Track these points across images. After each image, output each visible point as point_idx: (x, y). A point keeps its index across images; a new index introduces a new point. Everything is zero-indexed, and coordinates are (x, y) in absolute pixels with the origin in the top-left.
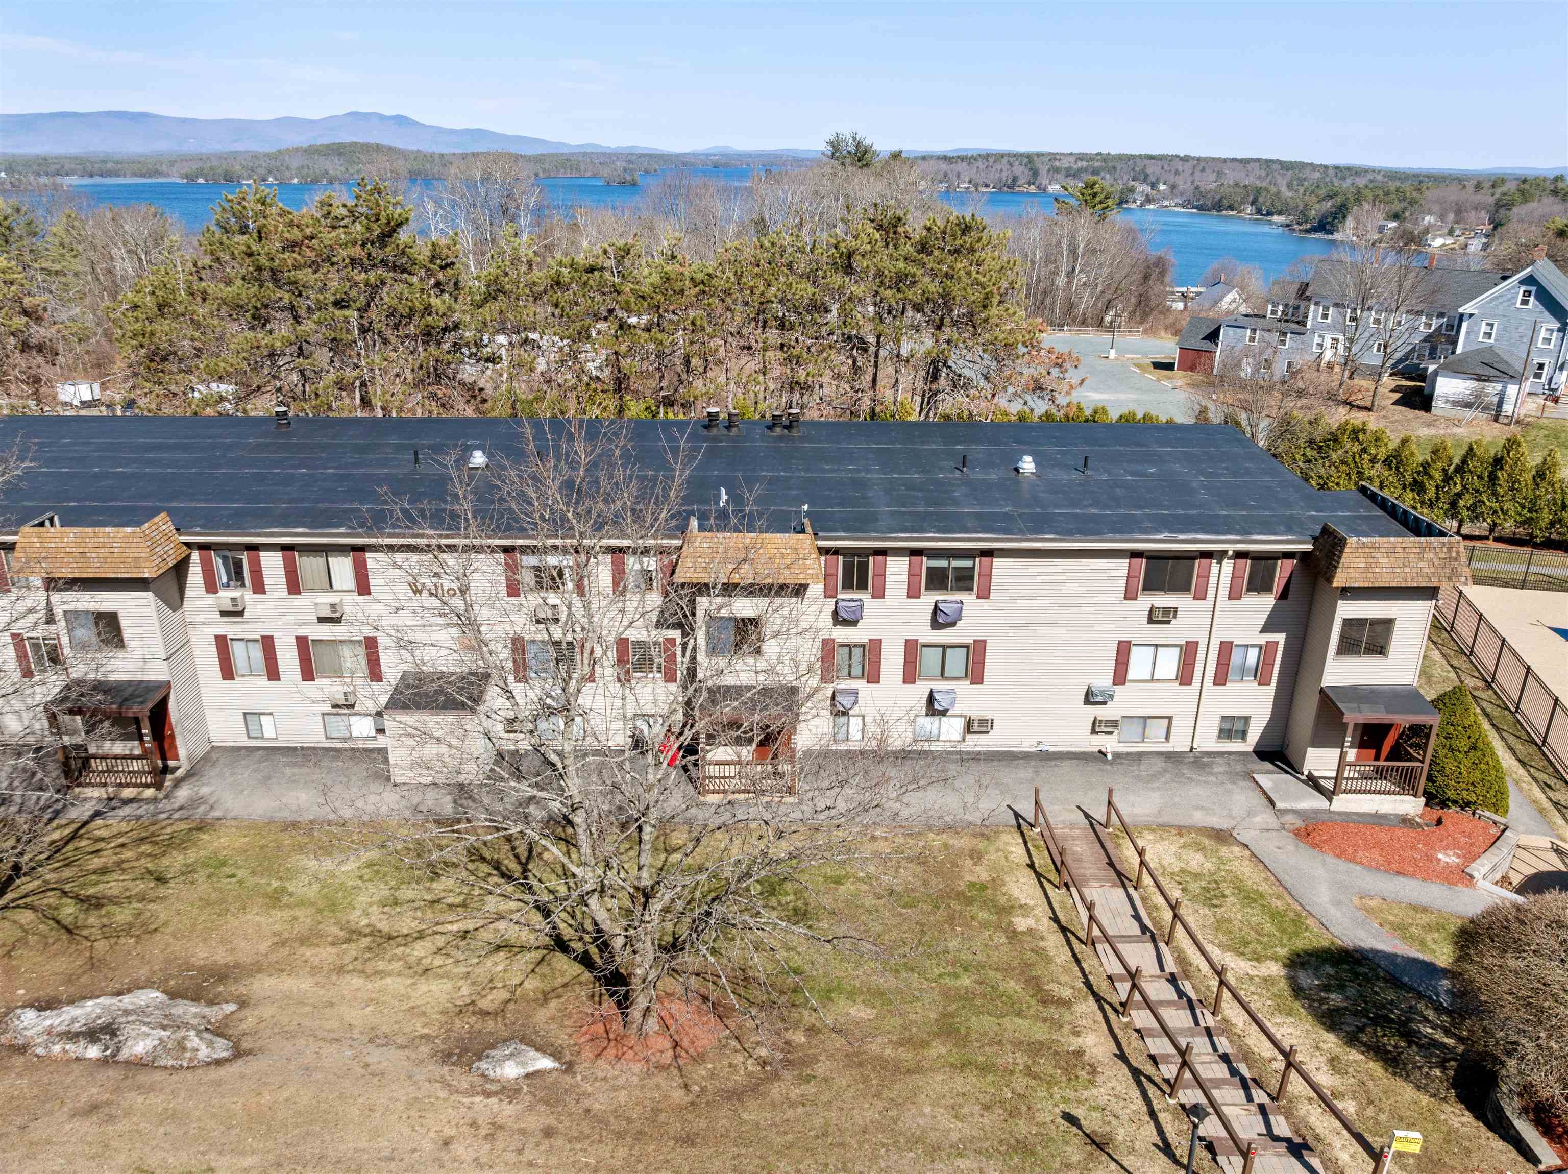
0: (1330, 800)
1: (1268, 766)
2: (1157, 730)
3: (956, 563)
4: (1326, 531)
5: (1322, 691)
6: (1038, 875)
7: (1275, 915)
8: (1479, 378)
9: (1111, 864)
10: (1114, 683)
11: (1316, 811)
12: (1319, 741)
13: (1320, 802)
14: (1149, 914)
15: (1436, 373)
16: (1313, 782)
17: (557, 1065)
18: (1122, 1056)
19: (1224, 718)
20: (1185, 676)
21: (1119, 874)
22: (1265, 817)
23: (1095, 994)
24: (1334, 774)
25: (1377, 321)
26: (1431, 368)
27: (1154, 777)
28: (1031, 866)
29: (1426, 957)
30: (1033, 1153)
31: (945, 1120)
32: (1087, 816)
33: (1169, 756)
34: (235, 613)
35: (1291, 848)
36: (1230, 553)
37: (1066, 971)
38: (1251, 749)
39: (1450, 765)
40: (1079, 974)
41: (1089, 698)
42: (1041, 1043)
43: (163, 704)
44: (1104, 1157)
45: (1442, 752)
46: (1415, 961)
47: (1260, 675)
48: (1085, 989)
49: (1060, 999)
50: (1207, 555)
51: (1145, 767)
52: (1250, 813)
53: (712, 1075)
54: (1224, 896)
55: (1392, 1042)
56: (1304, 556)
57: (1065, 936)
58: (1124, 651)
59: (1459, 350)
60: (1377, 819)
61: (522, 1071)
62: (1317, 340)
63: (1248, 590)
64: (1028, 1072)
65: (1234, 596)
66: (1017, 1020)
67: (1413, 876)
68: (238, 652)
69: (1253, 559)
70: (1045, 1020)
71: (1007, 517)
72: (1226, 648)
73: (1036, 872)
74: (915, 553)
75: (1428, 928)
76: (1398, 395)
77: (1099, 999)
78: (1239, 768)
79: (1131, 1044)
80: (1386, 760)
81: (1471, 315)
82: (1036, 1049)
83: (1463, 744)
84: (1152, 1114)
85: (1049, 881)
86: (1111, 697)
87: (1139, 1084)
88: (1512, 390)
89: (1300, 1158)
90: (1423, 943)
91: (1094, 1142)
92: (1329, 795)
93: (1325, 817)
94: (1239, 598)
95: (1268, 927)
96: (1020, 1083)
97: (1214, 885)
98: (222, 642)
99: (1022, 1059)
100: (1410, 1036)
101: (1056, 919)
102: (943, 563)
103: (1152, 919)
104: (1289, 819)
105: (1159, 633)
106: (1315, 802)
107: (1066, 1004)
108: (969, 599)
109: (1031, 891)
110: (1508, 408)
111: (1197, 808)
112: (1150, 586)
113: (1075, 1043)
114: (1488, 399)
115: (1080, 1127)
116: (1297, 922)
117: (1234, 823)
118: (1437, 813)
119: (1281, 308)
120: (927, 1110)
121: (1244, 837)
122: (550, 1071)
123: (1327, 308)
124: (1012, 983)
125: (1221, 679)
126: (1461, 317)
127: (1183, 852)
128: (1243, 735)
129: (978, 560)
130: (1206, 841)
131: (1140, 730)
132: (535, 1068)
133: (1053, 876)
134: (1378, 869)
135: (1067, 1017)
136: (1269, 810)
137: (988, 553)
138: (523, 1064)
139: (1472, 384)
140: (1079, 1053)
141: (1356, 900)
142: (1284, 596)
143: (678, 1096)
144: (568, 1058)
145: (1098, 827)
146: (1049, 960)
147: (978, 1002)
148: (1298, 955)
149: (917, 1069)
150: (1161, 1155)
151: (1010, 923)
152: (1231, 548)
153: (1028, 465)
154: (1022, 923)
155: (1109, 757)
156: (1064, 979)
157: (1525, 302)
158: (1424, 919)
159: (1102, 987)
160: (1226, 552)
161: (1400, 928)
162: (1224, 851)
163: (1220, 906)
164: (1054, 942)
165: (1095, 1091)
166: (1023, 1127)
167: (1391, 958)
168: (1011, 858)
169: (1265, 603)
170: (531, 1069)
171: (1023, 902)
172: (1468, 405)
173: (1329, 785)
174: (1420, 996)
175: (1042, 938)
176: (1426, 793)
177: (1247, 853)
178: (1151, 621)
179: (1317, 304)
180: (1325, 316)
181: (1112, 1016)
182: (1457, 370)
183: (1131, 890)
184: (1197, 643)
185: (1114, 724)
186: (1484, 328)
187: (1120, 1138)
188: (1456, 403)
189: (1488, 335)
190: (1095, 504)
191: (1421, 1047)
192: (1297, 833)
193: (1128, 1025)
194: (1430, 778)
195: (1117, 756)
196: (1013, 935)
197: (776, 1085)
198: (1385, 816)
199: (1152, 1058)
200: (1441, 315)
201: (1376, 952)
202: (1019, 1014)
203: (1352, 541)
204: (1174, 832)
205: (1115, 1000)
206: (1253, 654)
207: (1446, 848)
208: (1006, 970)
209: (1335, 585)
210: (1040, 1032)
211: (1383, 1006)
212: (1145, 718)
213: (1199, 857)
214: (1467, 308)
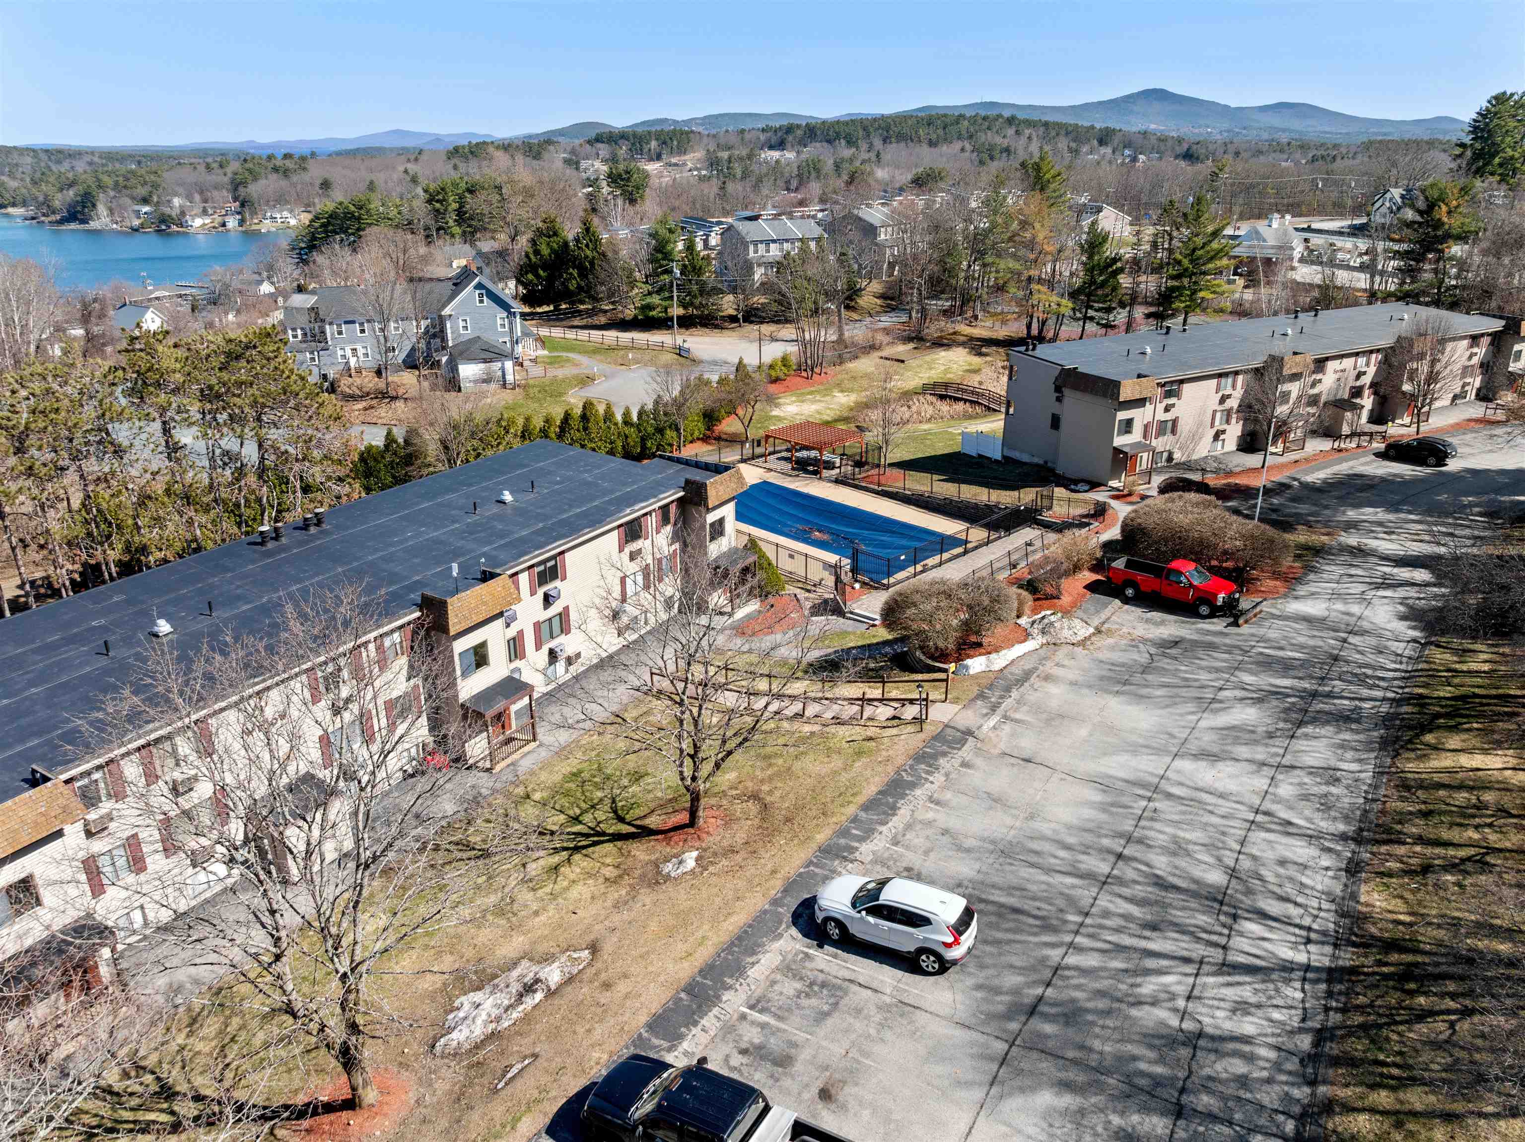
0: (732, 616)
3: (549, 565)
4: (689, 482)
5: (711, 562)
8: (485, 361)
10: (622, 603)
11: (734, 623)
12: (714, 589)
13: (730, 619)
15: (452, 363)
16: (719, 612)
17: (698, 852)
19: (665, 600)
20: (647, 586)
26: (445, 359)
27: (659, 643)
30: (863, 752)
31: (827, 766)
33: (652, 632)
34: (101, 830)
36: (657, 509)
41: (616, 616)
44: (878, 740)
46: (835, 651)
47: (672, 570)
50: (645, 514)
51: (650, 642)
56: (679, 500)
58: (623, 582)
59: (450, 344)
60: (750, 616)
62: (340, 353)
63: (663, 527)
65: (657, 532)
68: (105, 864)
69: (663, 509)
72: (659, 562)
74: (530, 568)
81: (450, 317)
83: (766, 565)
84: (865, 726)
86: (622, 611)
87: (846, 724)
88: (508, 365)
91: (868, 740)
93: (740, 623)
94: (660, 532)
98: (89, 863)
102: (542, 568)
104: (727, 631)
105: (634, 566)
108: (557, 583)
110: (509, 378)
112: (628, 541)
114: (495, 375)
118: (767, 602)
119: (299, 332)
123: (339, 326)
125: (660, 579)
126: (444, 318)
129: (557, 559)
131: (637, 624)
137: (562, 553)
139: (482, 366)
142: (675, 523)
148: (805, 672)
152: (656, 506)
153: (509, 497)
155: (630, 645)
157: (481, 301)
160: (653, 510)
161: (814, 647)
165: (840, 734)
166: (847, 751)
167: (829, 655)
169: (669, 529)
172: (484, 381)
173: (728, 609)
176: (760, 596)
178: (630, 560)
179: (331, 324)
180: (340, 332)
181: (800, 720)
182: (467, 357)
184: (649, 564)
185: (626, 627)
186: (462, 324)
187: (870, 735)
188: (476, 382)
189: (466, 328)
190: (571, 507)
192: (738, 635)
193: (809, 718)
194: (760, 588)
195: (633, 643)
197: (767, 800)
198: (751, 613)
199: (835, 718)
200: (425, 318)
203: (708, 483)
205: (791, 716)
206: (670, 559)
212: (637, 617)
214: (446, 311)
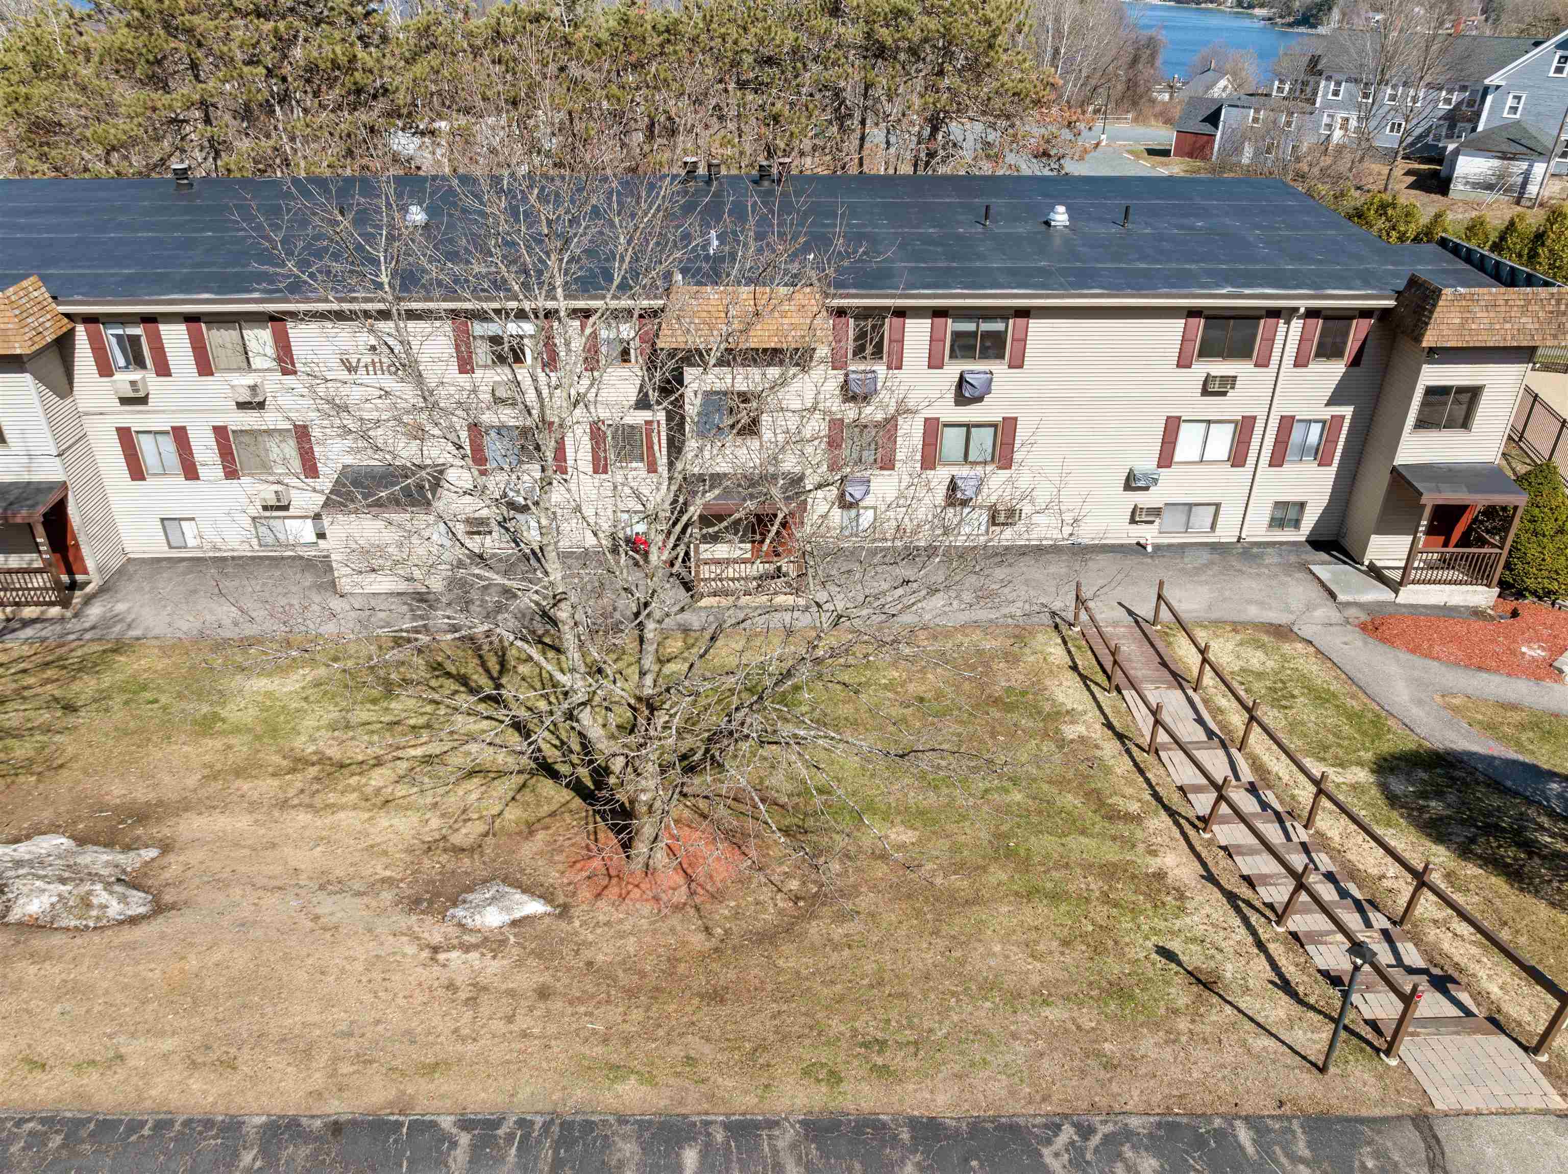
0: (1397, 592)
1: (1324, 556)
2: (1203, 517)
3: (986, 326)
4: (1413, 282)
5: (1394, 470)
6: (1084, 678)
7: (1352, 716)
8: (1504, 156)
9: (1164, 664)
10: (1159, 466)
11: (1381, 604)
12: (1386, 527)
13: (1384, 594)
14: (1214, 718)
15: (1456, 153)
16: (1376, 573)
17: (549, 909)
18: (1210, 878)
19: (1277, 504)
20: (1237, 458)
21: (1174, 675)
22: (1325, 611)
23: (1167, 808)
24: (1402, 564)
25: (1393, 98)
26: (1451, 147)
27: (1198, 571)
28: (1074, 668)
29: (1527, 759)
30: (1131, 997)
31: (1019, 959)
32: (1130, 613)
33: (1217, 548)
34: (139, 400)
35: (1359, 643)
36: (1302, 310)
37: (1130, 783)
38: (1303, 539)
39: (1533, 551)
40: (1145, 786)
41: (1131, 483)
42: (1114, 865)
43: (60, 507)
44: (1215, 1000)
45: (1524, 537)
46: (1515, 762)
47: (1321, 456)
48: (1154, 802)
49: (1127, 814)
50: (1275, 313)
51: (1191, 560)
52: (1310, 607)
53: (736, 915)
54: (1293, 697)
55: (1510, 854)
56: (1385, 313)
57: (1123, 744)
58: (1172, 427)
59: (1480, 128)
60: (1446, 611)
61: (506, 918)
62: (1326, 120)
63: (1318, 355)
64: (1105, 898)
65: (1300, 362)
66: (1082, 839)
67: (1496, 671)
68: (146, 446)
69: (1326, 318)
70: (1114, 839)
71: (1042, 271)
72: (1287, 424)
73: (1080, 675)
74: (939, 313)
75: (1522, 727)
76: (1411, 179)
77: (1172, 814)
78: (1293, 559)
79: (1220, 865)
80: (1456, 546)
81: (1498, 87)
82: (1109, 871)
83: (1549, 527)
84: (1260, 945)
85: (1097, 684)
86: (1155, 481)
87: (1238, 910)
88: (1539, 168)
89: (1446, 993)
90: (1518, 744)
91: (1199, 981)
92: (1395, 587)
93: (1392, 610)
94: (1306, 366)
95: (1346, 729)
96: (1100, 913)
97: (1280, 685)
98: (125, 436)
99: (1096, 885)
100: (1530, 848)
101: (1109, 726)
102: (970, 327)
103: (1218, 723)
104: (1352, 612)
105: (1213, 407)
106: (1379, 594)
107: (1136, 819)
108: (999, 368)
109: (1077, 695)
110: (1533, 189)
111: (1250, 602)
112: (1207, 351)
113: (1154, 864)
114: (1512, 180)
115: (1179, 964)
116: (1377, 722)
117: (1292, 617)
118: (1511, 604)
119: (1288, 84)
120: (997, 948)
121: (1306, 631)
122: (542, 917)
123: (1338, 84)
124: (1070, 797)
125: (1277, 461)
126: (1486, 91)
127: (1241, 650)
128: (1297, 524)
129: (1011, 321)
130: (1265, 638)
131: (1184, 519)
132: (523, 914)
133: (1100, 678)
134: (1457, 664)
135: (1139, 834)
136: (1330, 603)
137: (1024, 313)
138: (509, 910)
139: (1496, 163)
140: (1160, 875)
141: (1438, 699)
142: (1356, 362)
143: (697, 940)
144: (561, 900)
145: (1143, 624)
146: (1108, 771)
147: (1035, 819)
148: (1385, 760)
149: (975, 901)
150: (1281, 994)
151: (1057, 731)
152: (1303, 305)
153: (1060, 216)
154: (1071, 731)
155: (1149, 549)
156: (1129, 791)
157: (1557, 72)
158: (1516, 717)
159: (1175, 800)
160: (1296, 309)
161: (1490, 727)
162: (1286, 648)
163: (1291, 707)
164: (1110, 748)
165: (1188, 920)
166: (1114, 967)
167: (1489, 760)
168: (1051, 659)
169: (1335, 370)
170: (517, 915)
171: (1069, 707)
172: (1490, 187)
173: (1396, 576)
174: (1530, 802)
175: (1097, 747)
176: (1502, 584)
177: (1311, 650)
178: (1205, 392)
179: (1328, 79)
180: (1336, 93)
181: (1191, 832)
182: (1480, 147)
183: (1190, 692)
184: (1255, 418)
185: (1156, 512)
187: (1228, 975)
188: (1476, 185)
190: (1143, 258)
191: (1543, 858)
192: (1363, 627)
193: (1210, 842)
194: (1508, 566)
195: (1157, 547)
196: (1062, 743)
197: (814, 923)
198: (1455, 609)
199: (1248, 880)
200: (1463, 88)
201: (1471, 754)
202: (1083, 832)
203: (1447, 292)
204: (1229, 628)
205: (1191, 815)
206: (1316, 429)
207: (1529, 641)
208: (1061, 783)
209: (1424, 344)
210: (1111, 853)
211: (1490, 814)
212: (1190, 506)
213: (1259, 654)
214: (1493, 80)
